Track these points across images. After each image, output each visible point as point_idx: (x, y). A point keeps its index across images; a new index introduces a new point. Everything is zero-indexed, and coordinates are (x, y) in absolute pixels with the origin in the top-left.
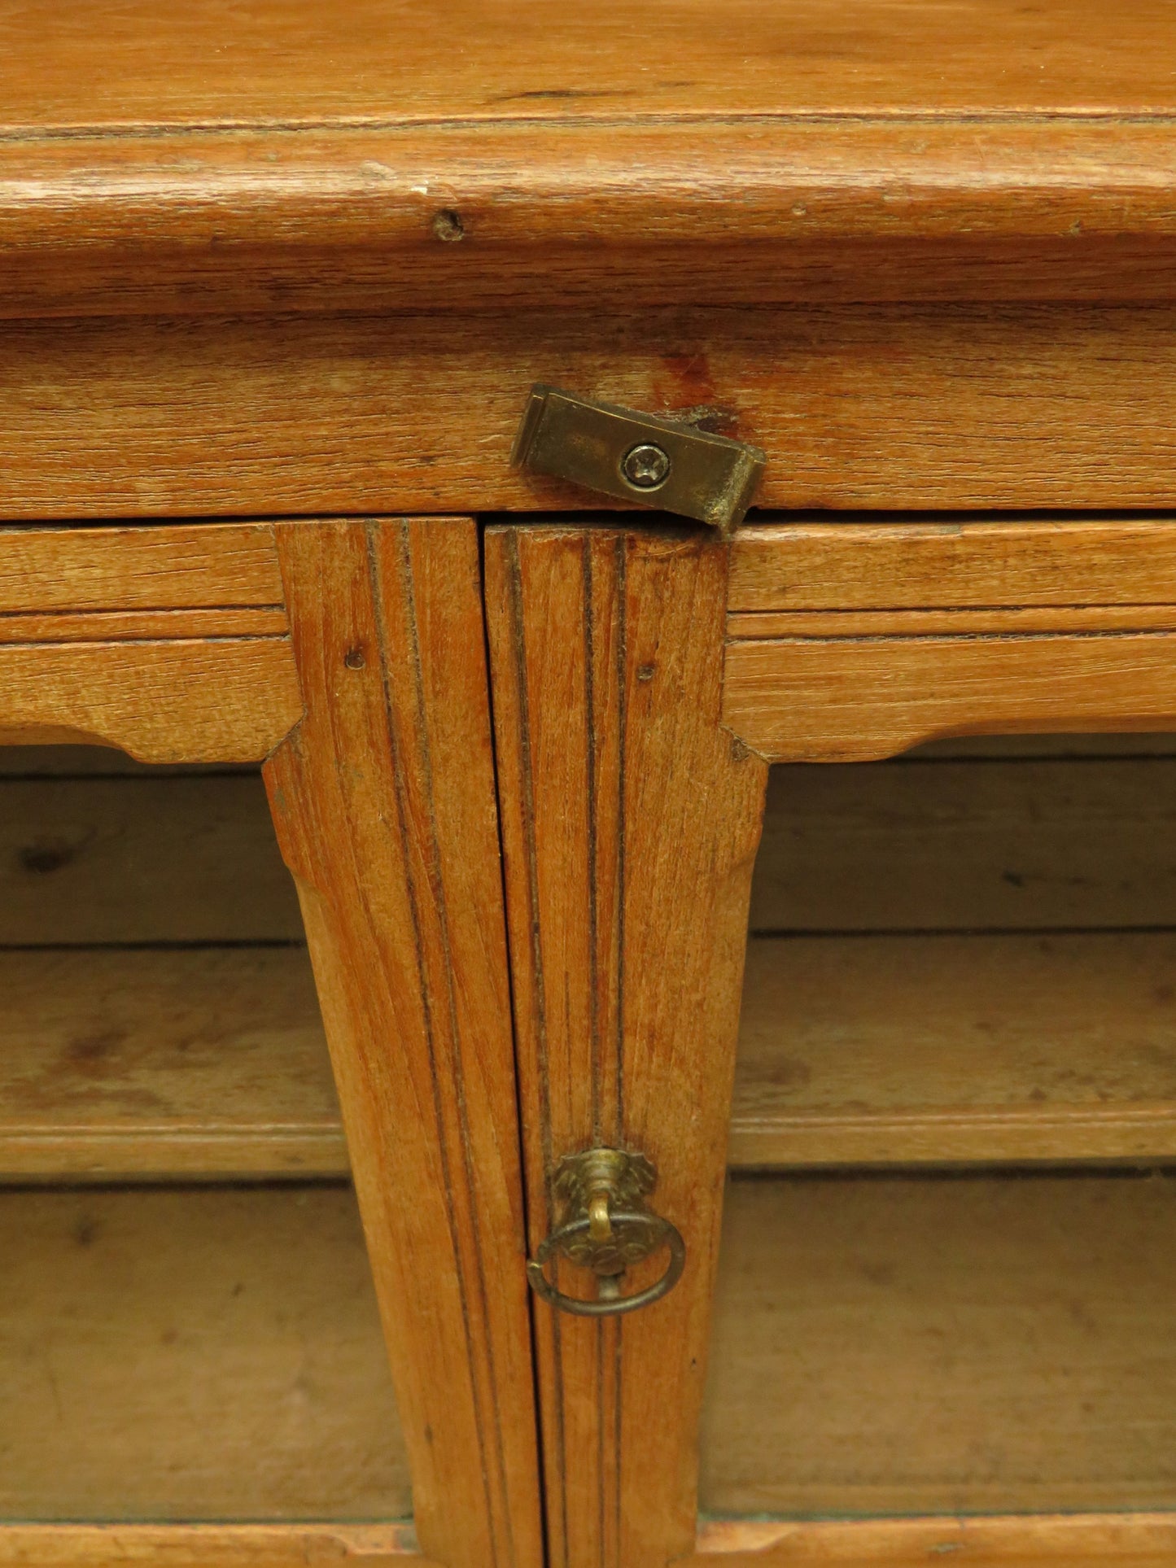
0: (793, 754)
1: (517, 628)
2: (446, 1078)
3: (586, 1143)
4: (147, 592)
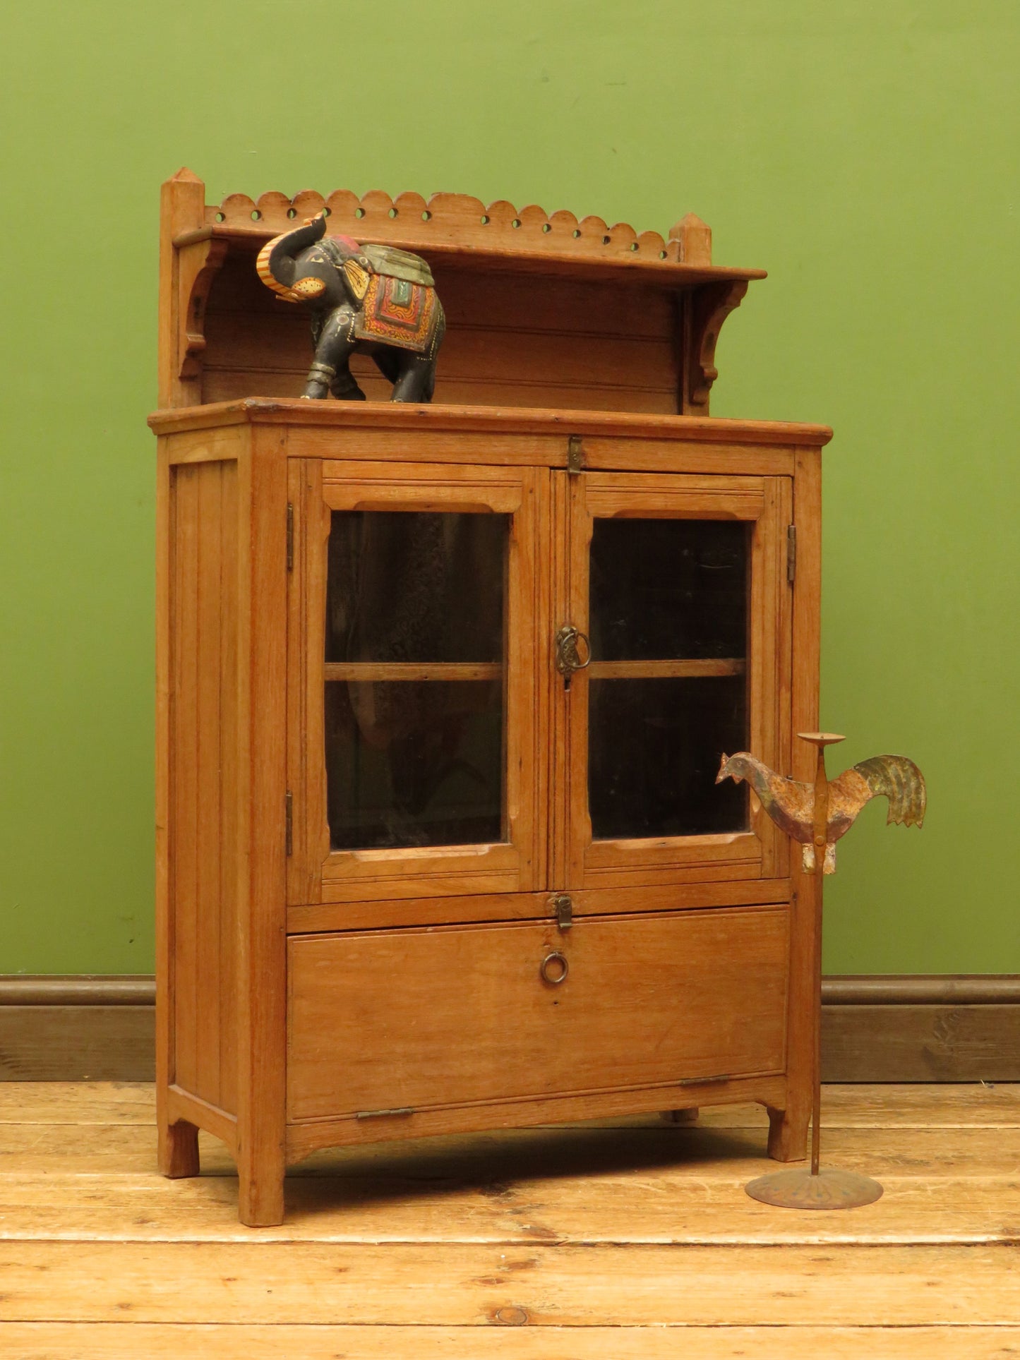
0: (597, 516)
1: (555, 488)
2: (536, 599)
3: (563, 626)
4: (503, 478)
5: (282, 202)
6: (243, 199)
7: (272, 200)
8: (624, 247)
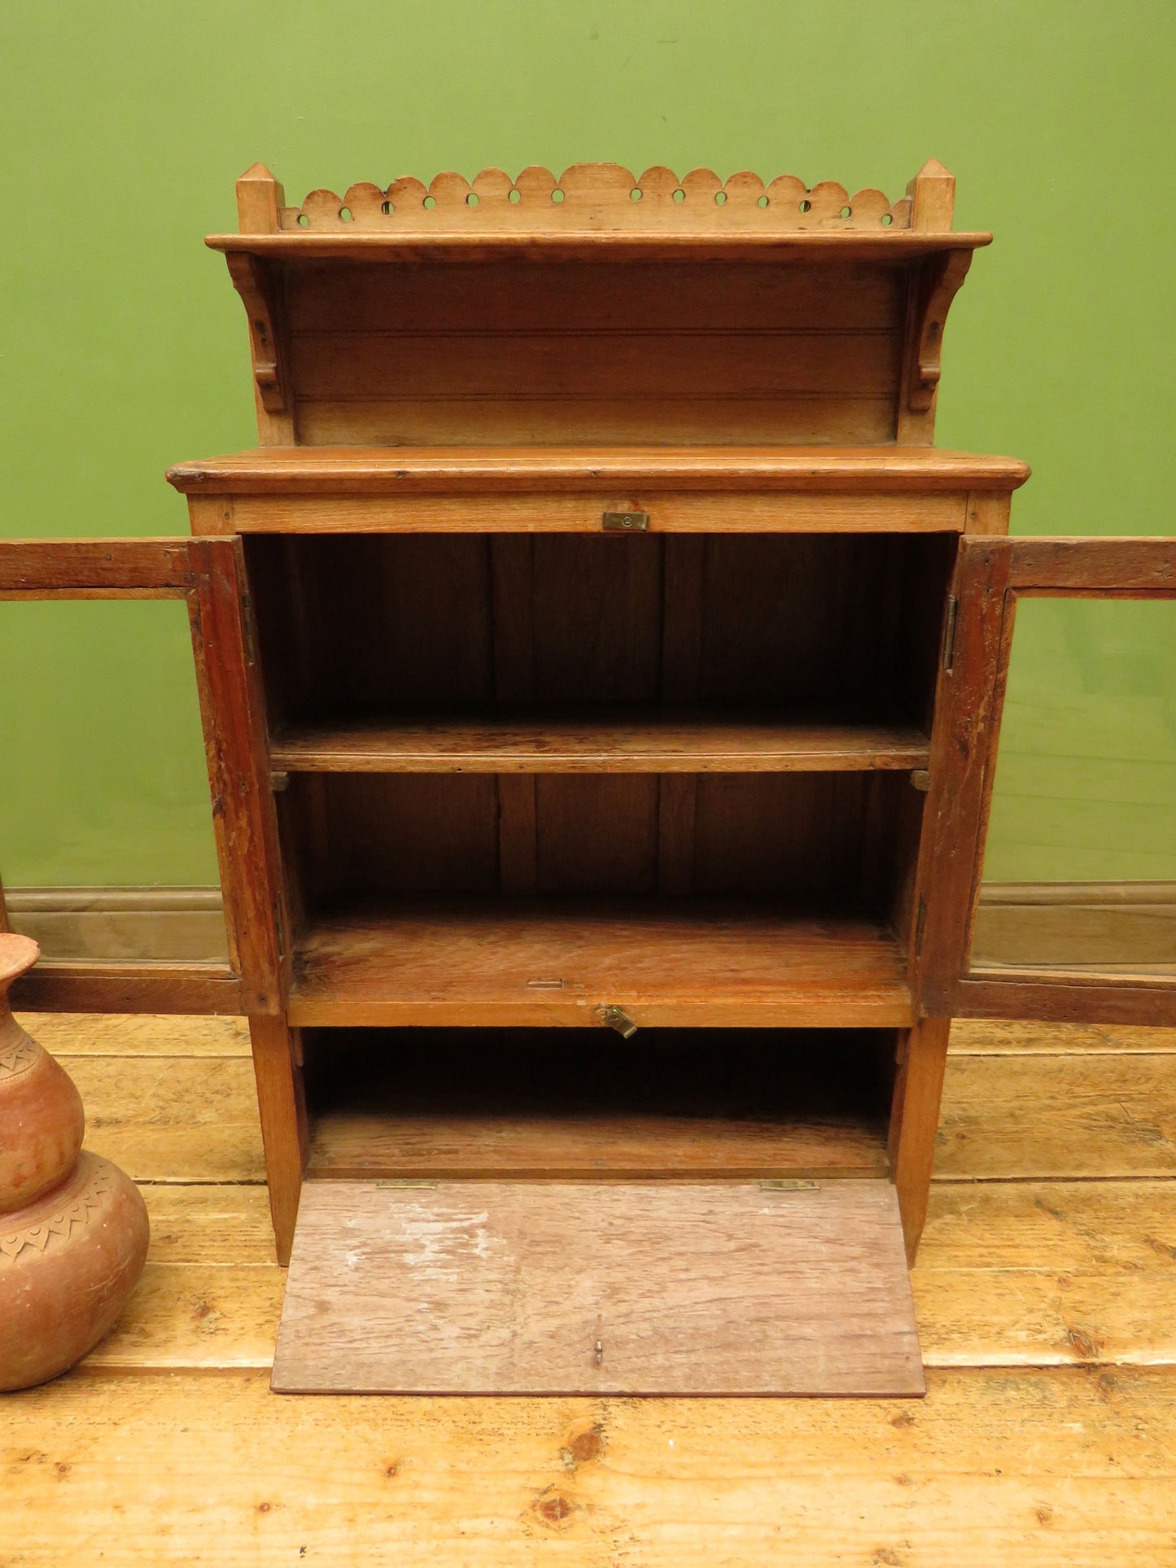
5: (373, 194)
6: (327, 195)
7: (361, 193)
8: (830, 213)
